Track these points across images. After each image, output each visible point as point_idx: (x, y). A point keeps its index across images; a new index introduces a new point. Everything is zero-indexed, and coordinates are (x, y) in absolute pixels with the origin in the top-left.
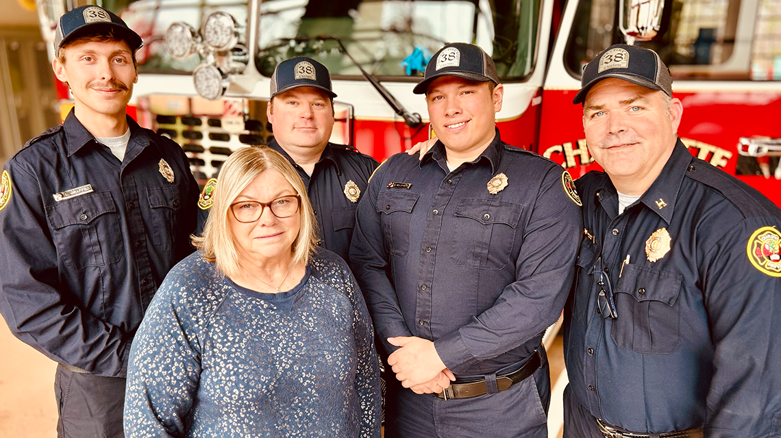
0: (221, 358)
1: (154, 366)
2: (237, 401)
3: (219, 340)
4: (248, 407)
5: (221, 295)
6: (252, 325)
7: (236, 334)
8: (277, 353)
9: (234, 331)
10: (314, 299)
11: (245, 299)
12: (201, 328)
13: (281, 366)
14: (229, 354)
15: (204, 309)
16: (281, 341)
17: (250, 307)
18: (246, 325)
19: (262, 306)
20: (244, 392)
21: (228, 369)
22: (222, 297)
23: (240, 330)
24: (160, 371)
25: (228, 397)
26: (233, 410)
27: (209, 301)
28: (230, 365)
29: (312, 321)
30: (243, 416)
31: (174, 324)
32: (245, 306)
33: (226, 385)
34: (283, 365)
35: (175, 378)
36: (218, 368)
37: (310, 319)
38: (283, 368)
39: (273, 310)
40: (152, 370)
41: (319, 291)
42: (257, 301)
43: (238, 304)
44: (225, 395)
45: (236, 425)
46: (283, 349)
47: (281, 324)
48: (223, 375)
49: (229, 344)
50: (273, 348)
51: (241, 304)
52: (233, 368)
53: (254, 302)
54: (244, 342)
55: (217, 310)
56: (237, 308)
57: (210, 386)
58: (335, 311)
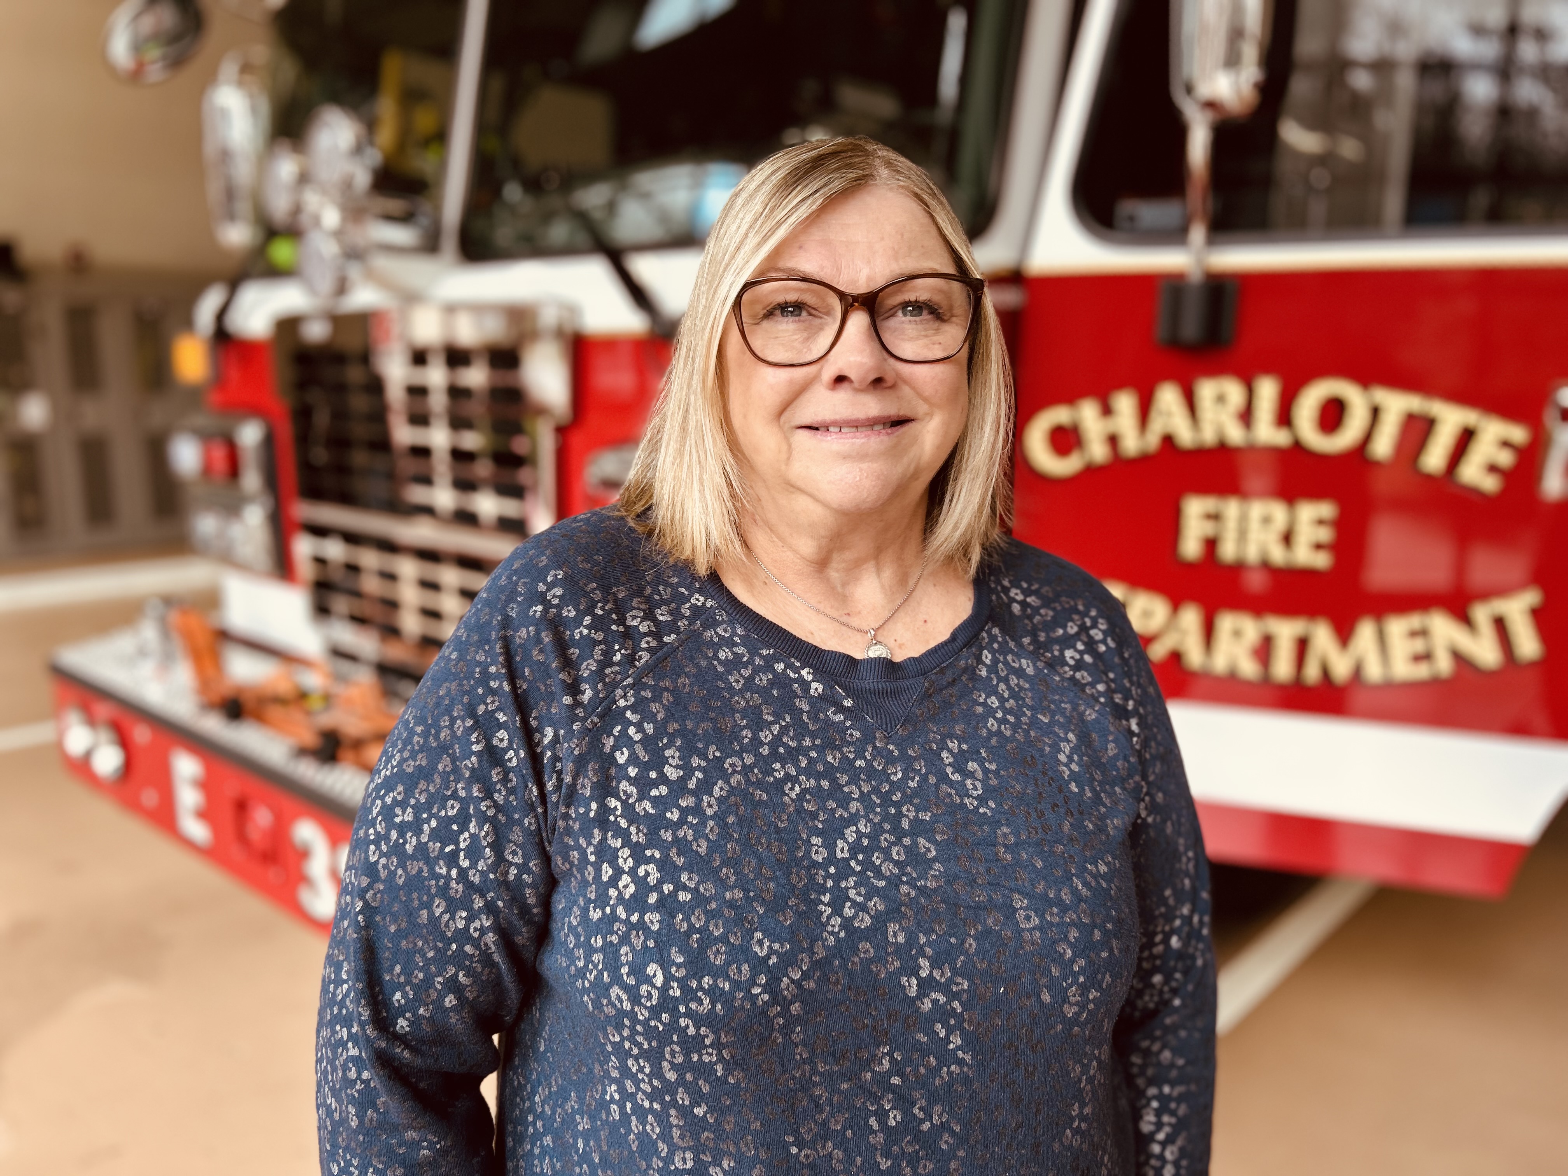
0: (625, 835)
1: (409, 816)
2: (655, 1012)
3: (632, 772)
4: (691, 1044)
5: (674, 622)
6: (756, 742)
7: (696, 762)
8: (831, 859)
9: (688, 752)
10: (994, 702)
11: (754, 652)
12: (580, 711)
13: (838, 911)
14: (655, 824)
15: (608, 654)
16: (853, 820)
17: (763, 680)
18: (735, 736)
19: (805, 685)
20: (683, 983)
21: (641, 882)
22: (677, 631)
23: (713, 752)
24: (424, 838)
25: (625, 988)
26: (639, 1045)
27: (629, 635)
28: (651, 868)
29: (979, 774)
30: (671, 1076)
31: (494, 684)
32: (746, 673)
33: (625, 939)
34: (848, 912)
35: (463, 873)
36: (607, 872)
37: (972, 766)
38: (847, 924)
39: (841, 709)
40: (402, 828)
41: (1013, 681)
42: (789, 666)
43: (725, 663)
44: (617, 979)
45: (647, 1104)
46: (855, 849)
47: (860, 763)
48: (620, 898)
49: (664, 790)
50: (815, 840)
51: (735, 664)
52: (660, 882)
53: (780, 667)
54: (717, 791)
55: (650, 669)
56: (721, 677)
57: (577, 936)
58: (1070, 758)
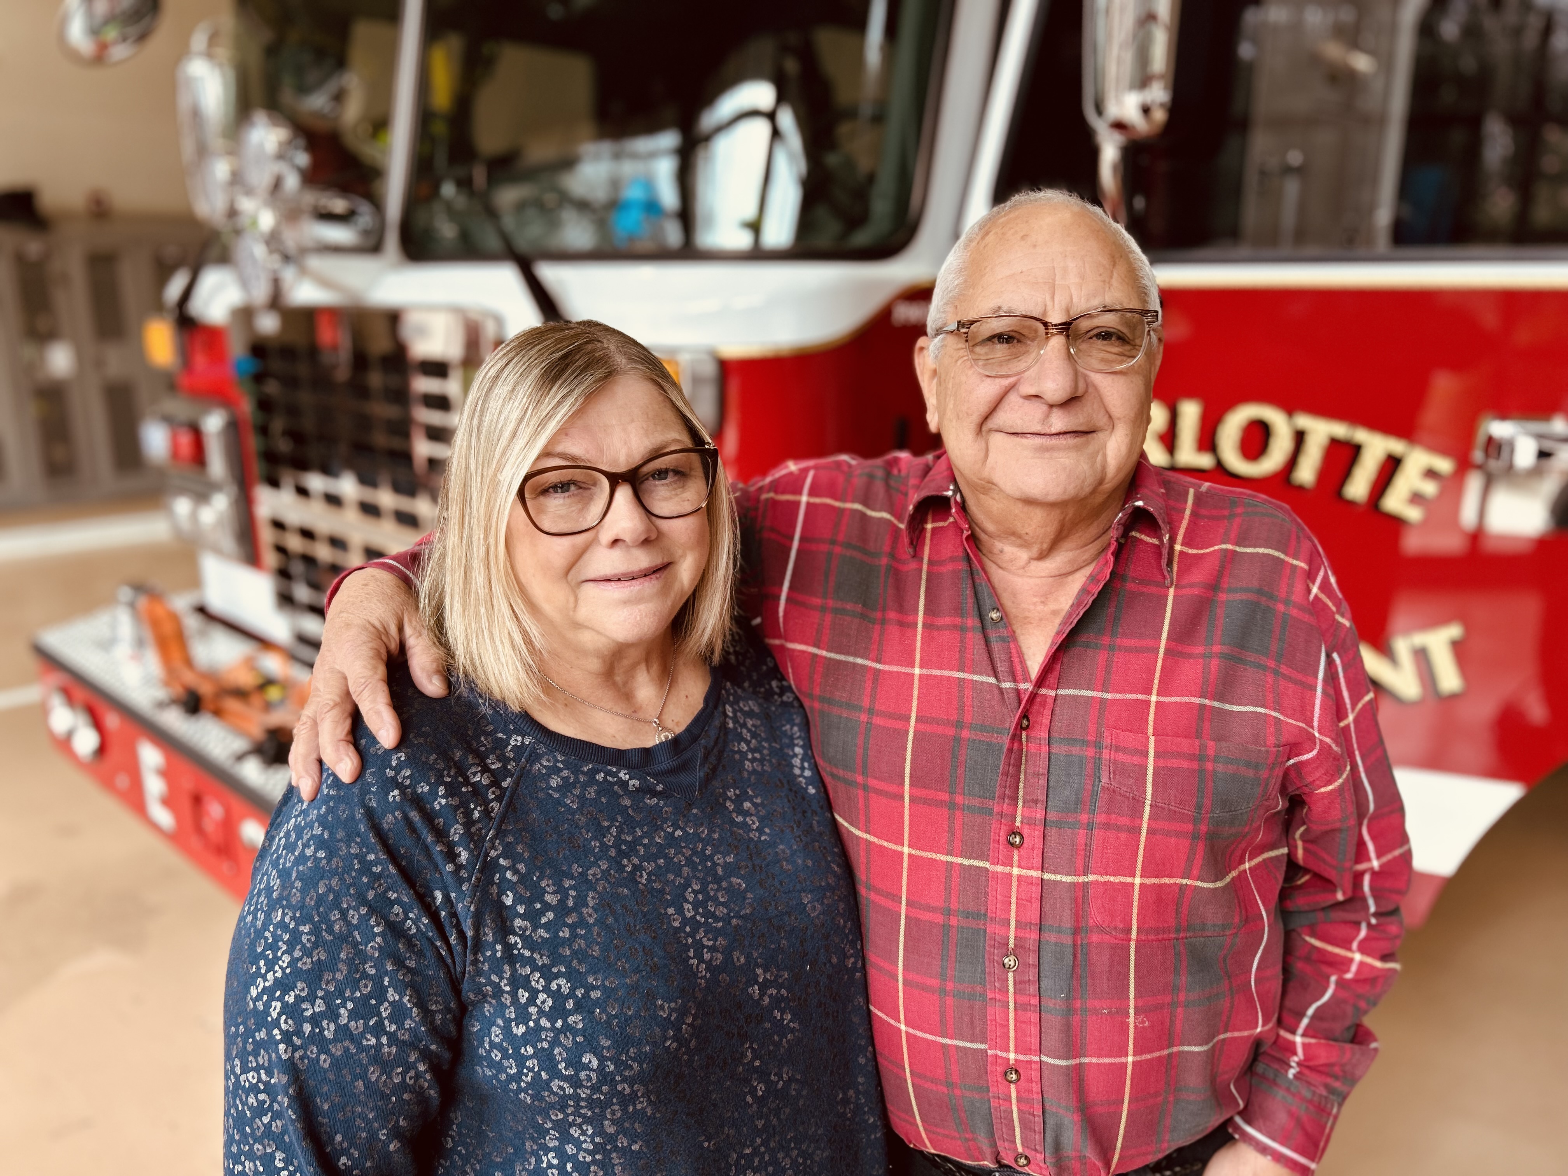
0: (531, 962)
1: (320, 1006)
2: (595, 1089)
3: (521, 909)
4: (626, 1101)
5: (504, 766)
6: (604, 847)
7: (567, 883)
8: (685, 921)
9: (559, 876)
10: (744, 747)
11: (576, 771)
12: (464, 874)
13: (701, 960)
14: (553, 946)
15: (468, 814)
16: (687, 885)
17: (591, 793)
18: (588, 851)
19: (625, 785)
21: (557, 995)
22: (509, 774)
23: (576, 869)
24: (343, 1021)
25: (565, 1079)
26: (584, 1116)
27: (478, 792)
28: (562, 981)
29: (753, 811)
30: (611, 1130)
32: (577, 792)
33: (555, 1042)
34: (707, 956)
35: (392, 1037)
36: (523, 995)
37: (747, 805)
39: (654, 794)
41: (750, 723)
42: (608, 773)
43: (558, 789)
44: (555, 1074)
46: (696, 906)
47: (678, 833)
48: (541, 1012)
49: (550, 915)
50: (671, 911)
51: (566, 787)
52: (573, 990)
53: (600, 777)
54: (591, 903)
55: (504, 817)
56: (558, 802)
57: (503, 1051)
